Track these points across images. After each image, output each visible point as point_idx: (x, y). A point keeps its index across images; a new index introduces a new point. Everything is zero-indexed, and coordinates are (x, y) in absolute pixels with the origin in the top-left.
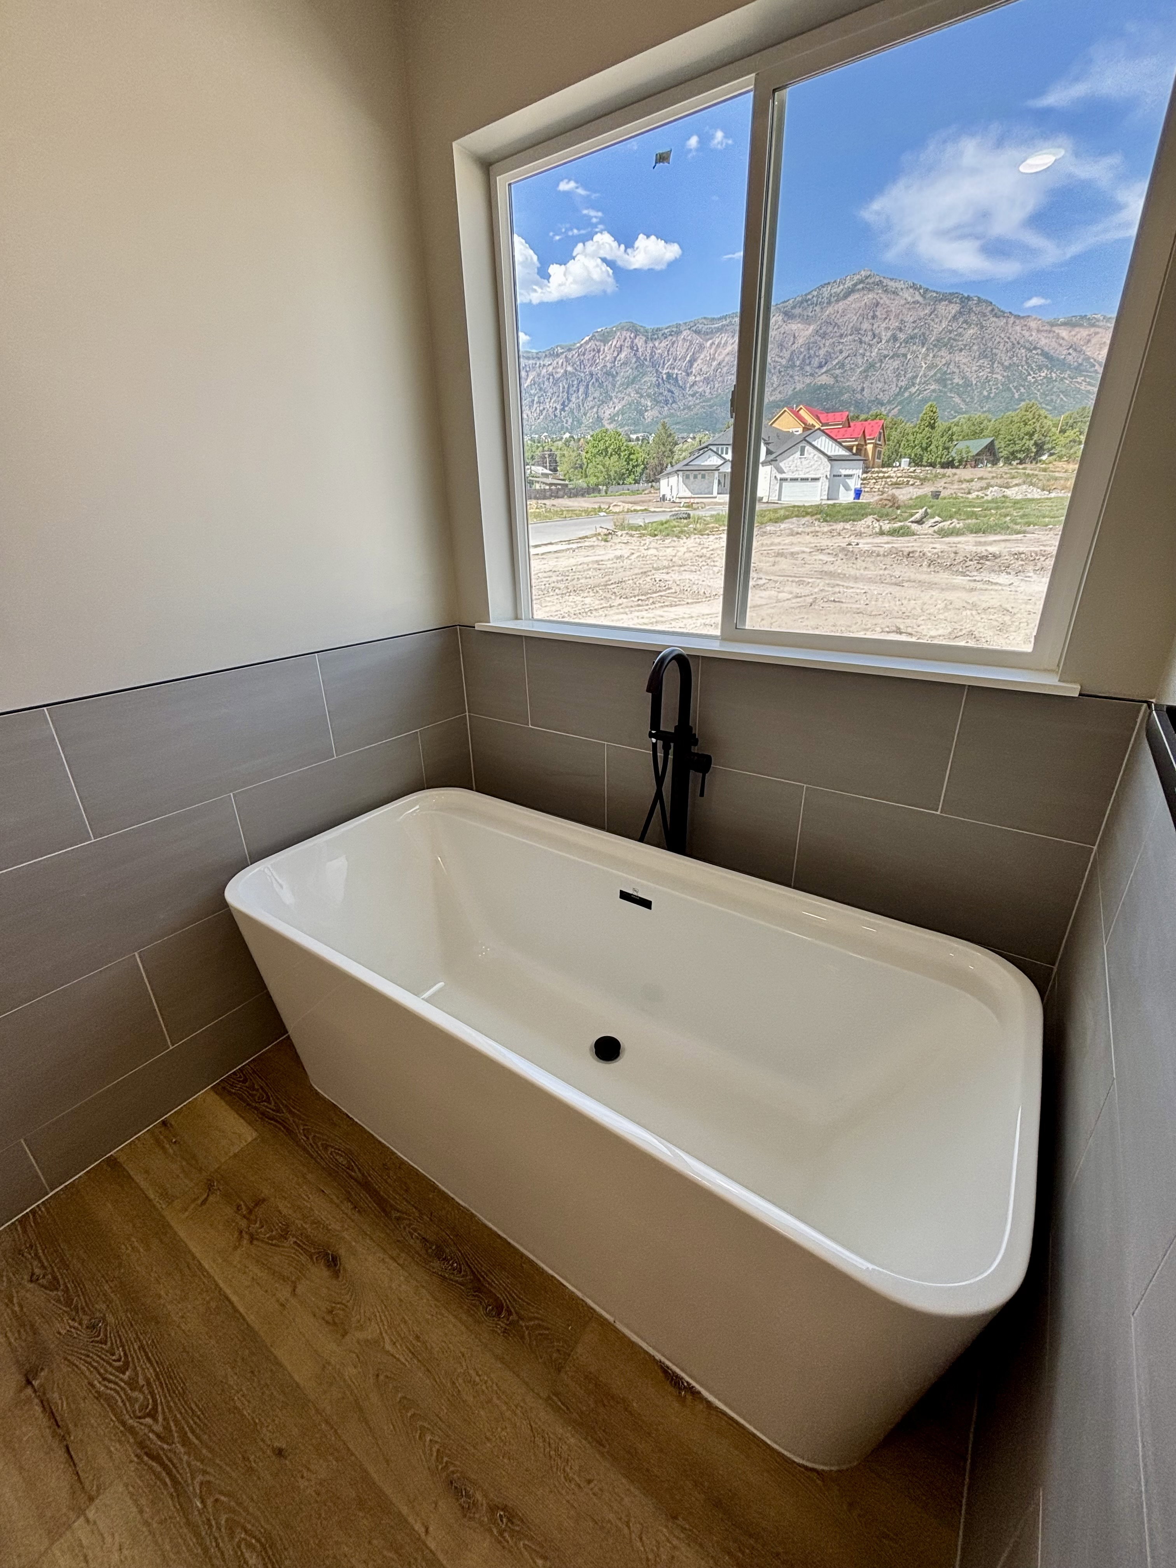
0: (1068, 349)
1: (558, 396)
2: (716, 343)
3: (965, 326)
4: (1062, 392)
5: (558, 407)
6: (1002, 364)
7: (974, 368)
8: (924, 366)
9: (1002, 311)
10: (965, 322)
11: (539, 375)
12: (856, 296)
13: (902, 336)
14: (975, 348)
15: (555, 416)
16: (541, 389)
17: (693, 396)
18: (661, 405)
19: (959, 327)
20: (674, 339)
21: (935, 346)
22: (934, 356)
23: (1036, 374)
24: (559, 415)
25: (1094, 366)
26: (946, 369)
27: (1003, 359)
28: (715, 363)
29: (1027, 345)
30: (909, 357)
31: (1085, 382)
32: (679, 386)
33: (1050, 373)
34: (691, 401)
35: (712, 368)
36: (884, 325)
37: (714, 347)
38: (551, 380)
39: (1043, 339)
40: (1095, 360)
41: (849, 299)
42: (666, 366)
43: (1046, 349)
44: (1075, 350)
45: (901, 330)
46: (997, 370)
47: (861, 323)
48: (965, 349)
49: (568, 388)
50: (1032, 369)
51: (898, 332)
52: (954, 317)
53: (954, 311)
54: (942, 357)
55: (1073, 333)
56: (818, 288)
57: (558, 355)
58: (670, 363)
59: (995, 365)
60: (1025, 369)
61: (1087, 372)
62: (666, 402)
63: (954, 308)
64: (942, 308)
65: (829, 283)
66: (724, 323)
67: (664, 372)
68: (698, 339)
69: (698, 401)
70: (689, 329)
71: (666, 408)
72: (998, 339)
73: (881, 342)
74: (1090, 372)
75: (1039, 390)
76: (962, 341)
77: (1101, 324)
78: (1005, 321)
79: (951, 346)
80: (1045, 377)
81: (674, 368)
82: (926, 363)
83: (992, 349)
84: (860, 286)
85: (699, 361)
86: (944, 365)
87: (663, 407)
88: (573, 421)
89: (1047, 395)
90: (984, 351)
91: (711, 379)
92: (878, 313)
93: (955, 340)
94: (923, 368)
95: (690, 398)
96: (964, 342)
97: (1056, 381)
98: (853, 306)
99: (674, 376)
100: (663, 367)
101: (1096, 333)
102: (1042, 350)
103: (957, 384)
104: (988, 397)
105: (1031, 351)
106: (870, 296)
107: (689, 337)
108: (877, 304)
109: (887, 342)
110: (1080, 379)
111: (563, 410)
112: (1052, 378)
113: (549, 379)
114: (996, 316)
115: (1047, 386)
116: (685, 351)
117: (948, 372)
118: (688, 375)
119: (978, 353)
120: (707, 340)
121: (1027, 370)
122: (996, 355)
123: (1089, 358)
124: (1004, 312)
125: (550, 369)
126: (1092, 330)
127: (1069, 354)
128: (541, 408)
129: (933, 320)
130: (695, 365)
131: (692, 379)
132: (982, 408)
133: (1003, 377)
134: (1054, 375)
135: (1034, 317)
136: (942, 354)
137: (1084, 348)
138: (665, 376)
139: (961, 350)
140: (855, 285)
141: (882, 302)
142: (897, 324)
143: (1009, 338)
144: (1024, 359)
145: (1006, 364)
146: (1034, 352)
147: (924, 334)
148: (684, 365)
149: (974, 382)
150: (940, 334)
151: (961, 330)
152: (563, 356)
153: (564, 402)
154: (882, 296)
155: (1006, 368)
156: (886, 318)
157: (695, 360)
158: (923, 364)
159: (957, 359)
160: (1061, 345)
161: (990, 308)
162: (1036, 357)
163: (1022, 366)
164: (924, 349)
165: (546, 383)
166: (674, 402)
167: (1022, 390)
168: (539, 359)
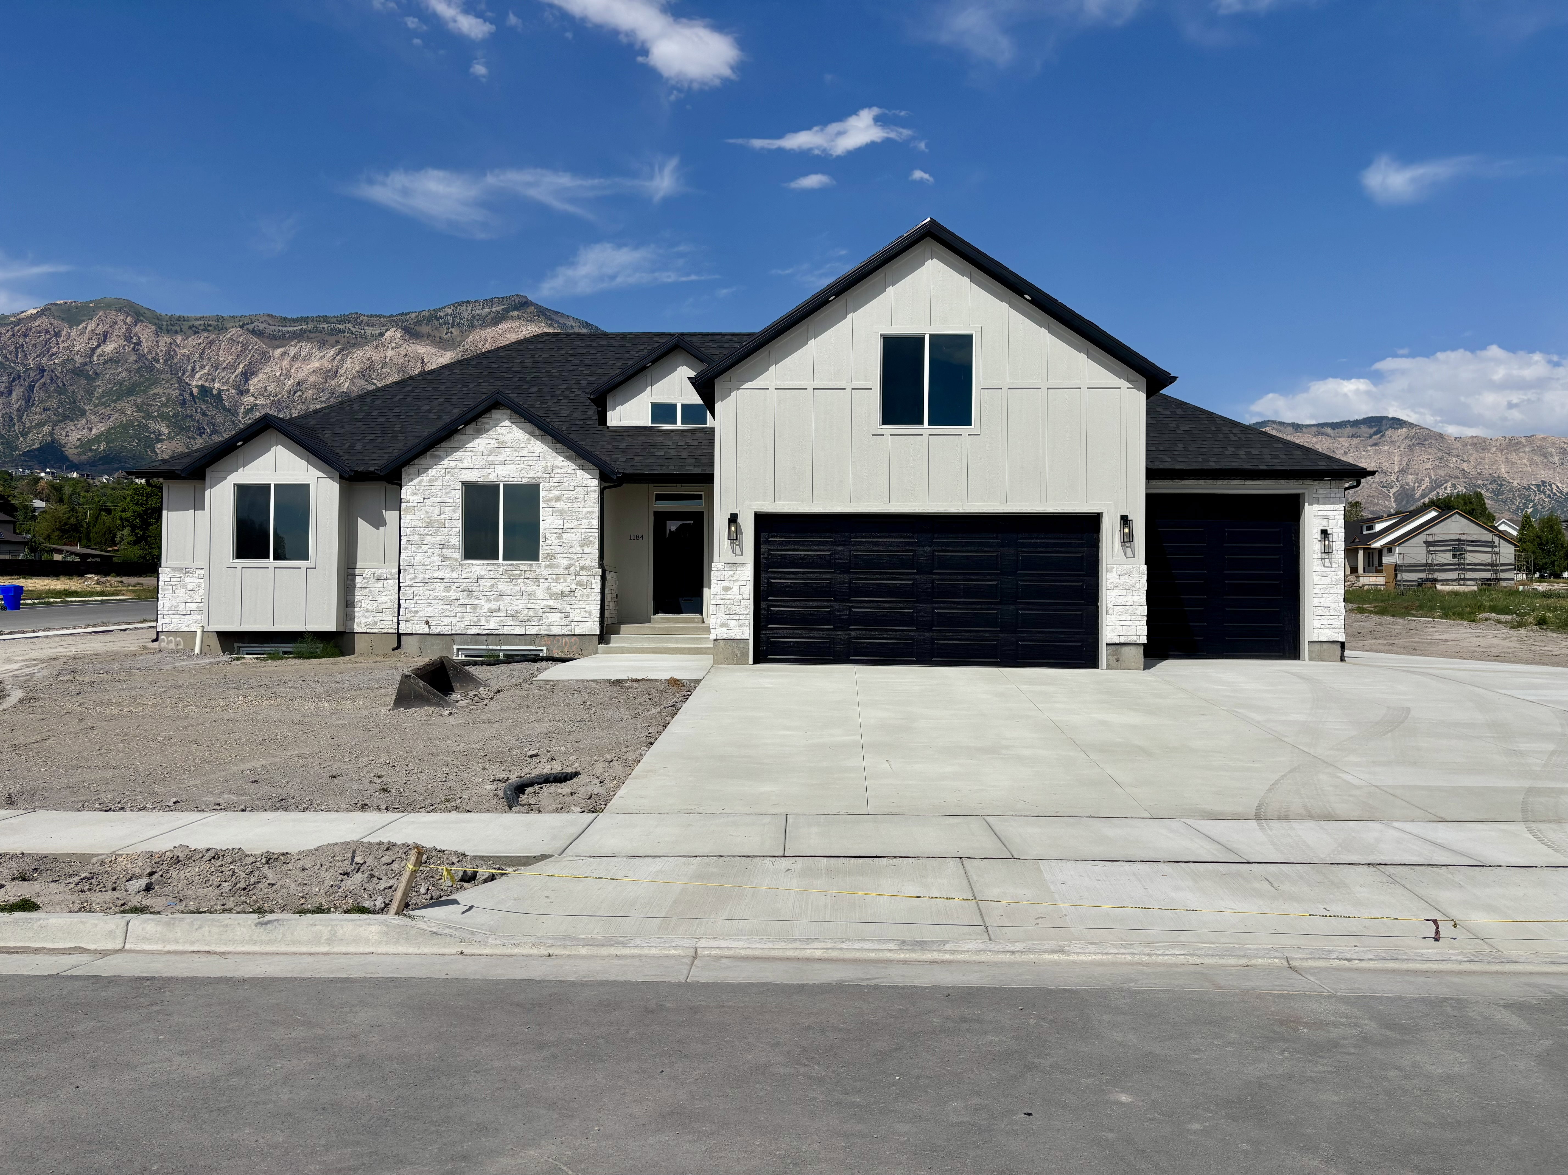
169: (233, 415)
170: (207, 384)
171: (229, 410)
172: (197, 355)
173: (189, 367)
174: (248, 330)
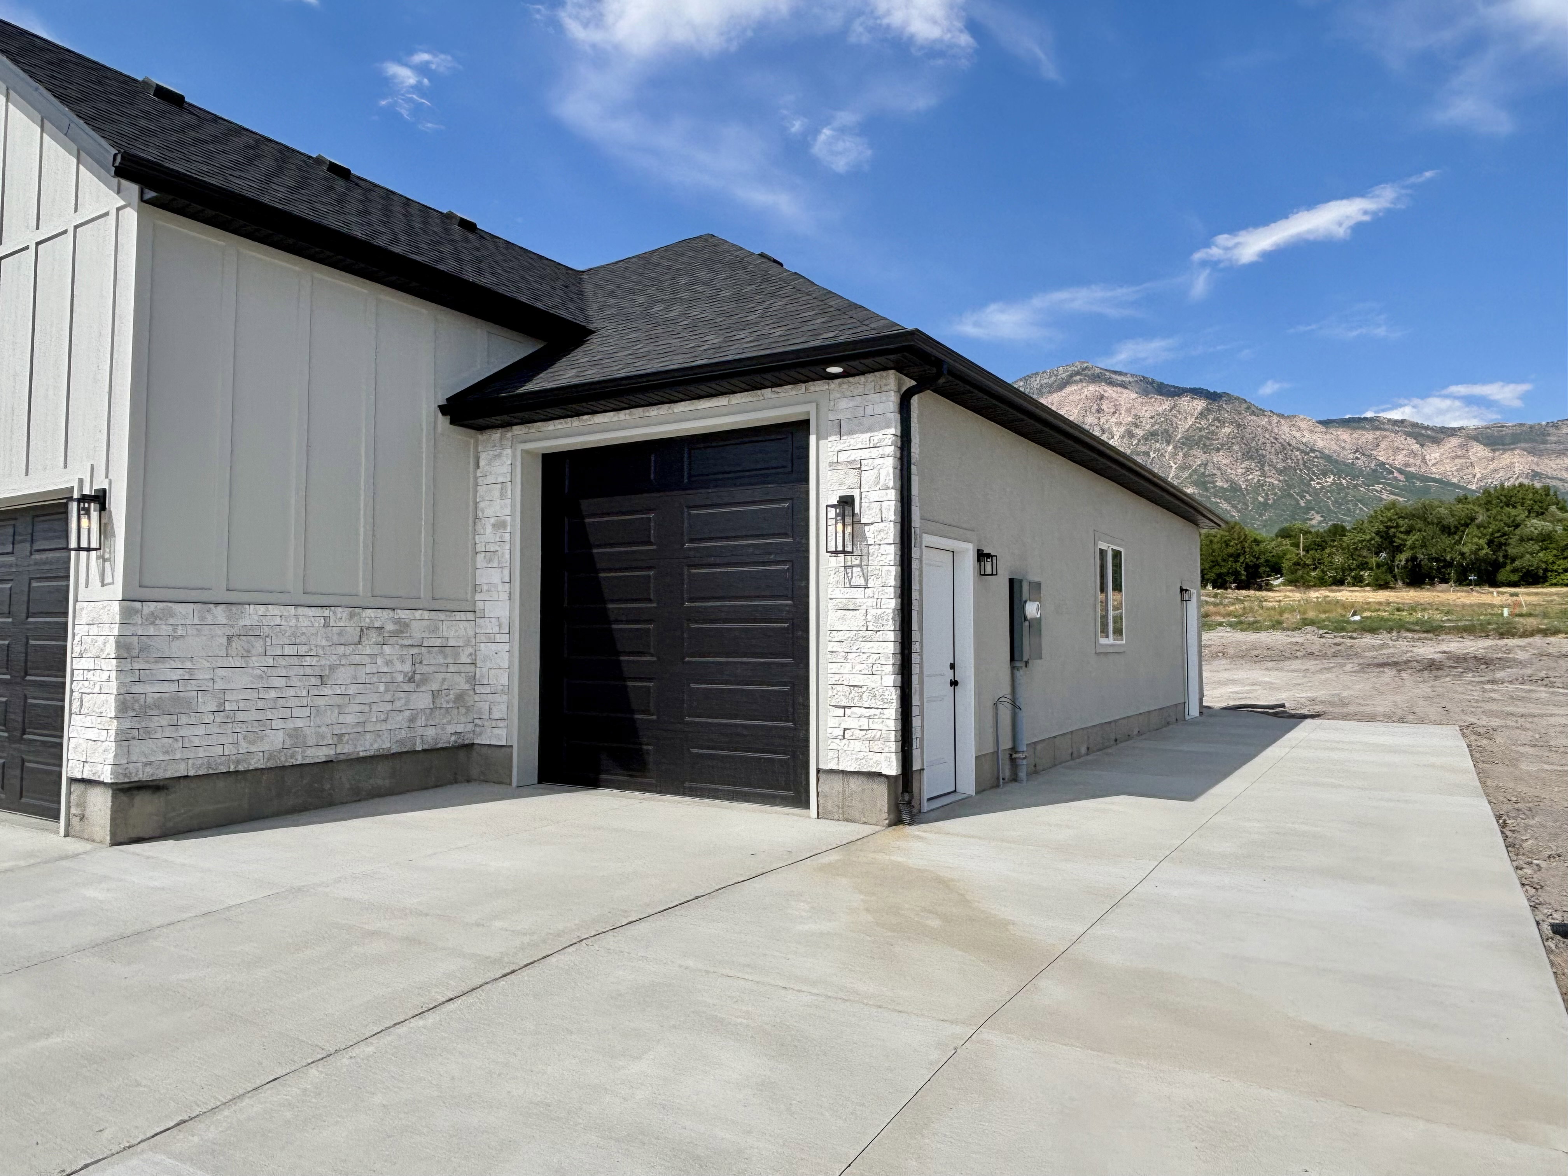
0: (1354, 453)
3: (1217, 423)
4: (1360, 501)
6: (1275, 468)
7: (1240, 470)
8: (1174, 466)
9: (1260, 410)
10: (1217, 419)
12: (1074, 387)
13: (1139, 432)
14: (1236, 448)
19: (1210, 425)
21: (1183, 444)
22: (1184, 456)
23: (1321, 479)
25: (1392, 473)
26: (1203, 470)
27: (1275, 461)
29: (1302, 447)
30: (1152, 455)
31: (1386, 490)
33: (1339, 479)
36: (1114, 419)
39: (1319, 440)
40: (1391, 466)
41: (1064, 391)
43: (1327, 452)
44: (1363, 454)
45: (1136, 426)
46: (1269, 474)
47: (1084, 416)
48: (1222, 449)
50: (1314, 473)
51: (1133, 428)
52: (1201, 414)
53: (1199, 408)
54: (1195, 457)
55: (1355, 435)
56: (1025, 378)
59: (1266, 468)
60: (1305, 474)
61: (1385, 479)
63: (1200, 405)
64: (1184, 402)
65: (1037, 374)
72: (1262, 440)
73: (1113, 437)
74: (1389, 479)
75: (1329, 498)
76: (1218, 439)
77: (1387, 427)
78: (1266, 420)
79: (1204, 445)
80: (1332, 484)
82: (1175, 464)
83: (1257, 450)
84: (1078, 378)
86: (1200, 465)
89: (1341, 504)
90: (1248, 453)
92: (1104, 407)
93: (1208, 438)
94: (1173, 469)
96: (1220, 441)
97: (1348, 488)
98: (1071, 398)
101: (1385, 437)
102: (1322, 453)
103: (1222, 488)
104: (1265, 504)
105: (1308, 454)
106: (1090, 388)
108: (1102, 397)
109: (1122, 437)
110: (1378, 487)
112: (1341, 484)
114: (1253, 413)
115: (1339, 493)
117: (1207, 473)
119: (1240, 454)
121: (1308, 475)
122: (1264, 456)
123: (1383, 464)
124: (1264, 411)
126: (1378, 433)
127: (1357, 458)
129: (1175, 417)
132: (1261, 515)
133: (1280, 481)
134: (1344, 481)
135: (1302, 417)
136: (1195, 453)
137: (1374, 453)
139: (1218, 450)
140: (1071, 376)
141: (1106, 395)
142: (1130, 419)
143: (1276, 439)
144: (1301, 462)
145: (1280, 466)
146: (1311, 454)
147: (1167, 431)
149: (1243, 487)
150: (1188, 430)
151: (1214, 428)
154: (1106, 388)
155: (1280, 472)
156: (1115, 412)
158: (1172, 464)
159: (1215, 460)
160: (1344, 448)
161: (1244, 406)
162: (1316, 460)
163: (1301, 470)
164: (1170, 447)
167: (1308, 497)
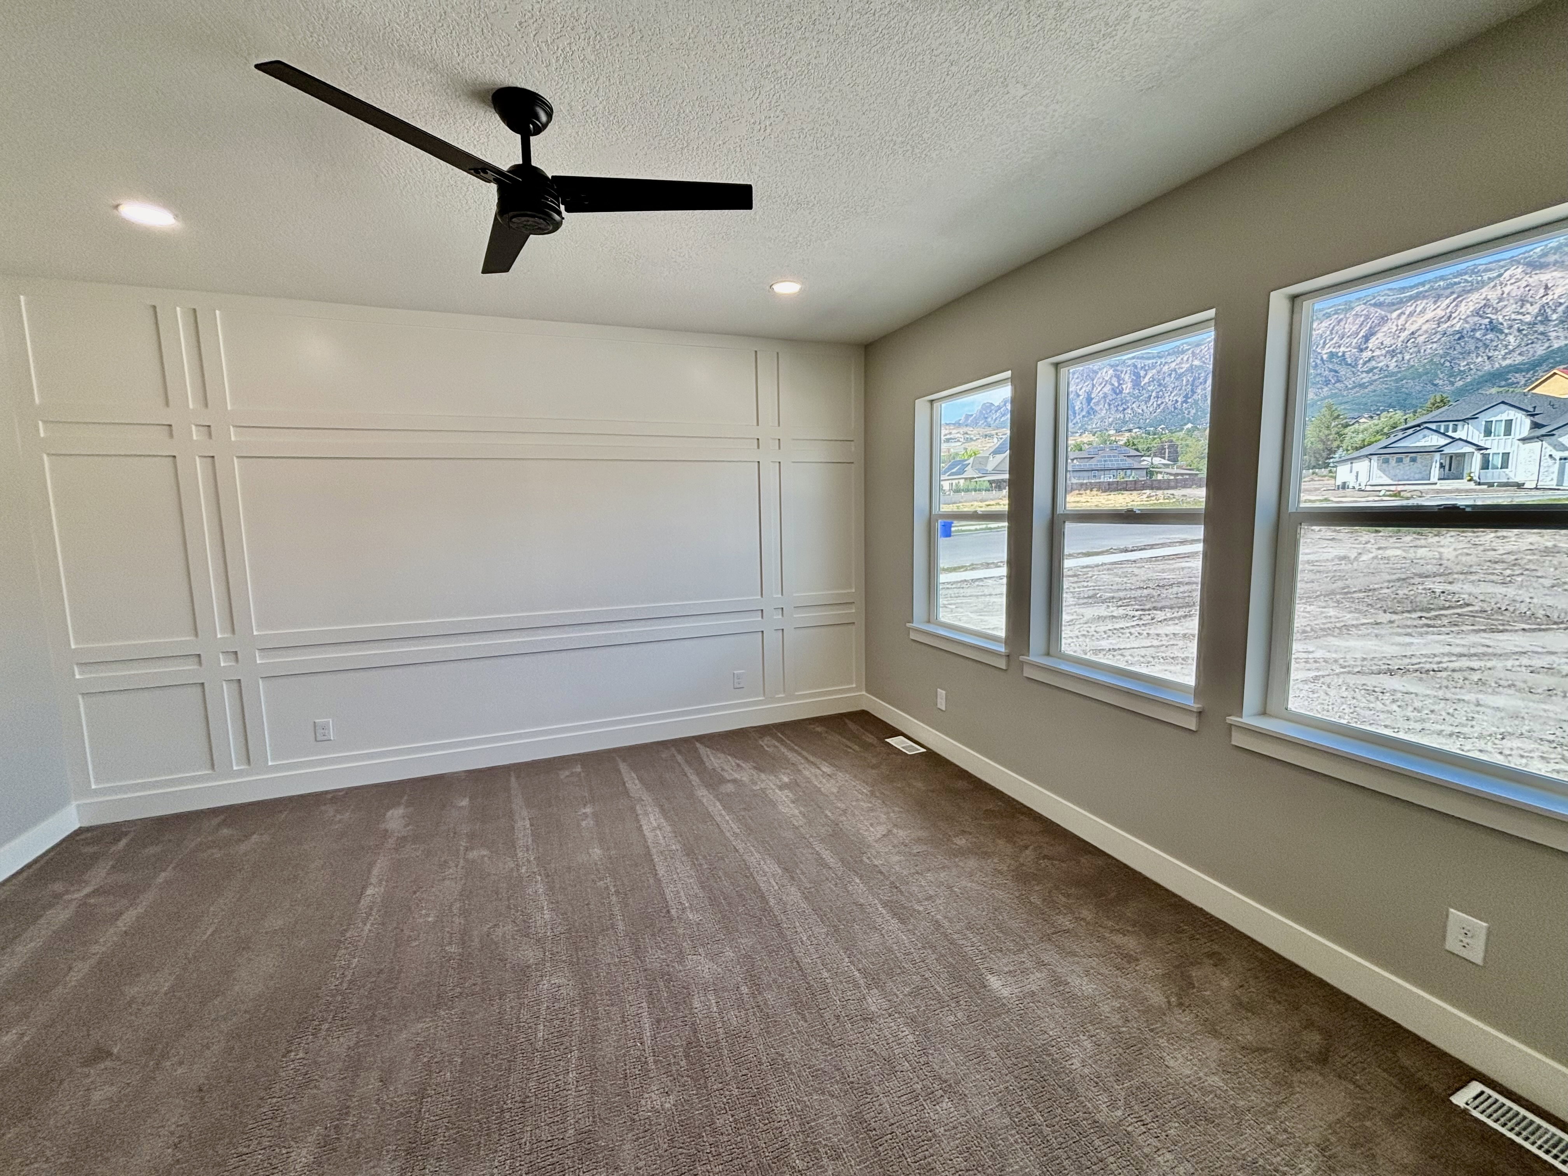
1: (1180, 390)
2: (1407, 313)
5: (1179, 400)
11: (1158, 372)
15: (1175, 408)
16: (1160, 385)
17: (1368, 372)
18: (1319, 386)
20: (1341, 316)
24: (1179, 407)
28: (1404, 335)
32: (1347, 364)
34: (1366, 378)
35: (1401, 339)
37: (1403, 317)
38: (1173, 376)
42: (1327, 346)
49: (1194, 380)
57: (1183, 352)
58: (1334, 341)
62: (1327, 382)
66: (1421, 289)
67: (1324, 352)
68: (1381, 312)
69: (1377, 377)
70: (1365, 304)
71: (1326, 389)
81: (1339, 347)
85: (1379, 335)
87: (1322, 388)
88: (1197, 411)
91: (1398, 351)
95: (1364, 375)
99: (1340, 354)
100: (1323, 347)
107: (1364, 312)
111: (1186, 402)
113: (1170, 375)
116: (1357, 326)
118: (1361, 350)
120: (1391, 312)
125: (1173, 365)
128: (1159, 402)
130: (1373, 339)
131: (1367, 355)
138: (1325, 357)
148: (1355, 341)
152: (1190, 352)
153: (1187, 394)
157: (1373, 334)
165: (1167, 379)
166: (1338, 381)
168: (1160, 357)
169: (1353, 367)
170: (1334, 350)
171: (1350, 365)
172: (1328, 332)
173: (1322, 342)
174: (1370, 305)
